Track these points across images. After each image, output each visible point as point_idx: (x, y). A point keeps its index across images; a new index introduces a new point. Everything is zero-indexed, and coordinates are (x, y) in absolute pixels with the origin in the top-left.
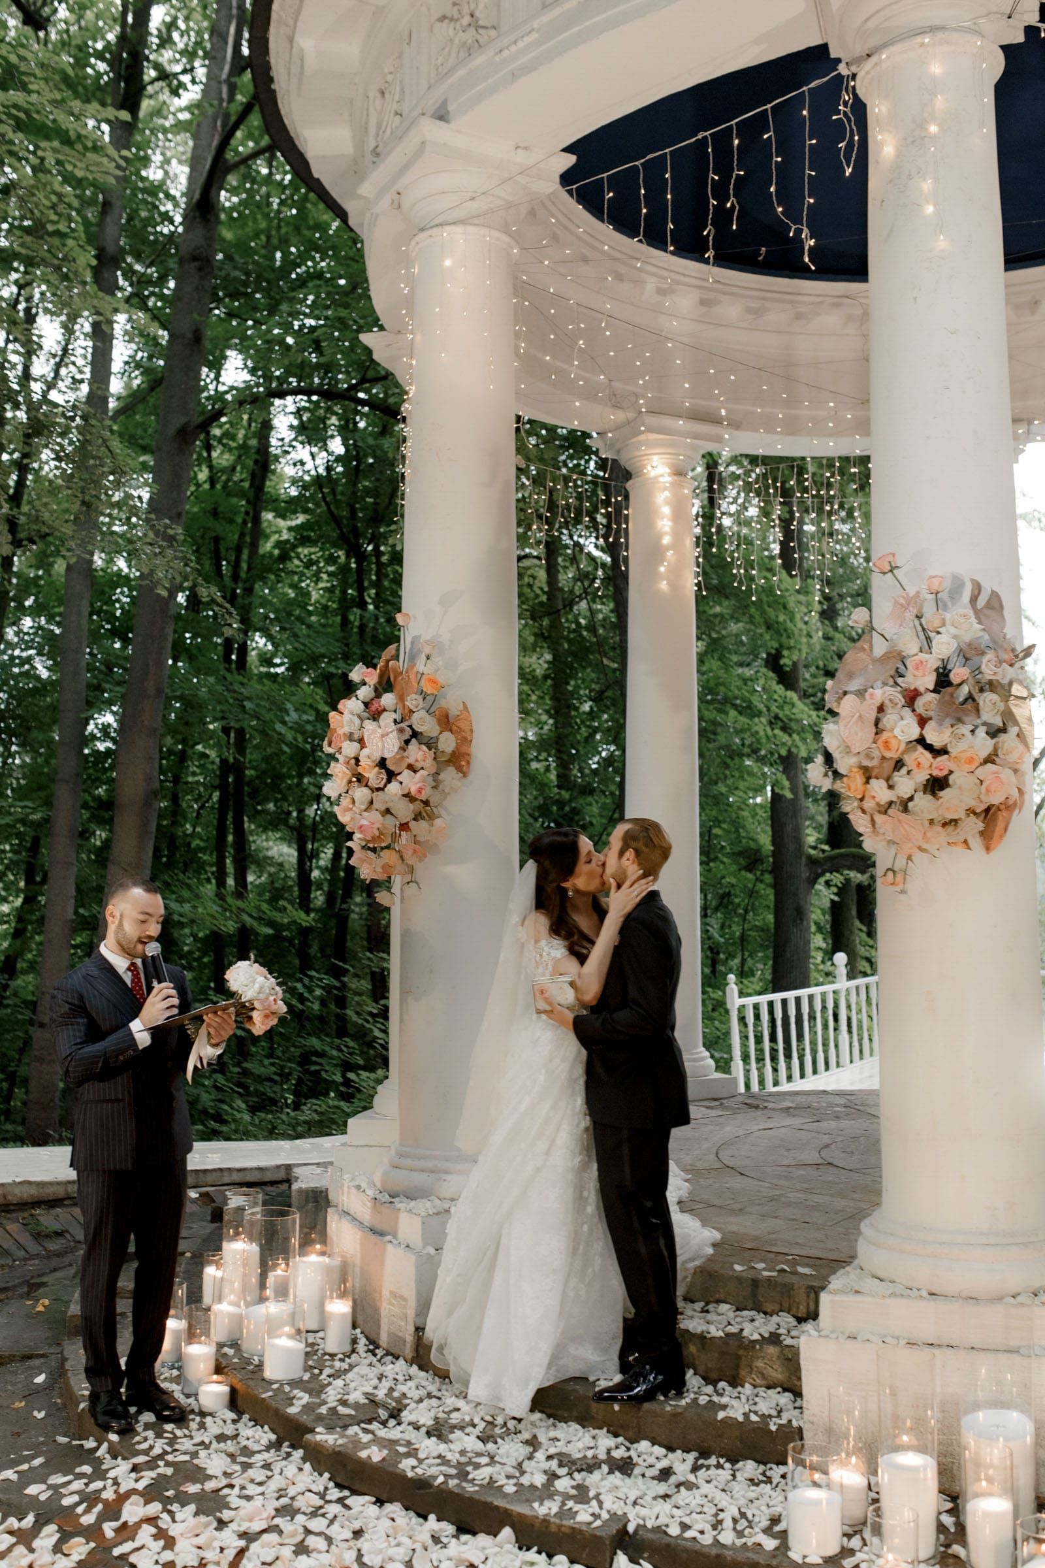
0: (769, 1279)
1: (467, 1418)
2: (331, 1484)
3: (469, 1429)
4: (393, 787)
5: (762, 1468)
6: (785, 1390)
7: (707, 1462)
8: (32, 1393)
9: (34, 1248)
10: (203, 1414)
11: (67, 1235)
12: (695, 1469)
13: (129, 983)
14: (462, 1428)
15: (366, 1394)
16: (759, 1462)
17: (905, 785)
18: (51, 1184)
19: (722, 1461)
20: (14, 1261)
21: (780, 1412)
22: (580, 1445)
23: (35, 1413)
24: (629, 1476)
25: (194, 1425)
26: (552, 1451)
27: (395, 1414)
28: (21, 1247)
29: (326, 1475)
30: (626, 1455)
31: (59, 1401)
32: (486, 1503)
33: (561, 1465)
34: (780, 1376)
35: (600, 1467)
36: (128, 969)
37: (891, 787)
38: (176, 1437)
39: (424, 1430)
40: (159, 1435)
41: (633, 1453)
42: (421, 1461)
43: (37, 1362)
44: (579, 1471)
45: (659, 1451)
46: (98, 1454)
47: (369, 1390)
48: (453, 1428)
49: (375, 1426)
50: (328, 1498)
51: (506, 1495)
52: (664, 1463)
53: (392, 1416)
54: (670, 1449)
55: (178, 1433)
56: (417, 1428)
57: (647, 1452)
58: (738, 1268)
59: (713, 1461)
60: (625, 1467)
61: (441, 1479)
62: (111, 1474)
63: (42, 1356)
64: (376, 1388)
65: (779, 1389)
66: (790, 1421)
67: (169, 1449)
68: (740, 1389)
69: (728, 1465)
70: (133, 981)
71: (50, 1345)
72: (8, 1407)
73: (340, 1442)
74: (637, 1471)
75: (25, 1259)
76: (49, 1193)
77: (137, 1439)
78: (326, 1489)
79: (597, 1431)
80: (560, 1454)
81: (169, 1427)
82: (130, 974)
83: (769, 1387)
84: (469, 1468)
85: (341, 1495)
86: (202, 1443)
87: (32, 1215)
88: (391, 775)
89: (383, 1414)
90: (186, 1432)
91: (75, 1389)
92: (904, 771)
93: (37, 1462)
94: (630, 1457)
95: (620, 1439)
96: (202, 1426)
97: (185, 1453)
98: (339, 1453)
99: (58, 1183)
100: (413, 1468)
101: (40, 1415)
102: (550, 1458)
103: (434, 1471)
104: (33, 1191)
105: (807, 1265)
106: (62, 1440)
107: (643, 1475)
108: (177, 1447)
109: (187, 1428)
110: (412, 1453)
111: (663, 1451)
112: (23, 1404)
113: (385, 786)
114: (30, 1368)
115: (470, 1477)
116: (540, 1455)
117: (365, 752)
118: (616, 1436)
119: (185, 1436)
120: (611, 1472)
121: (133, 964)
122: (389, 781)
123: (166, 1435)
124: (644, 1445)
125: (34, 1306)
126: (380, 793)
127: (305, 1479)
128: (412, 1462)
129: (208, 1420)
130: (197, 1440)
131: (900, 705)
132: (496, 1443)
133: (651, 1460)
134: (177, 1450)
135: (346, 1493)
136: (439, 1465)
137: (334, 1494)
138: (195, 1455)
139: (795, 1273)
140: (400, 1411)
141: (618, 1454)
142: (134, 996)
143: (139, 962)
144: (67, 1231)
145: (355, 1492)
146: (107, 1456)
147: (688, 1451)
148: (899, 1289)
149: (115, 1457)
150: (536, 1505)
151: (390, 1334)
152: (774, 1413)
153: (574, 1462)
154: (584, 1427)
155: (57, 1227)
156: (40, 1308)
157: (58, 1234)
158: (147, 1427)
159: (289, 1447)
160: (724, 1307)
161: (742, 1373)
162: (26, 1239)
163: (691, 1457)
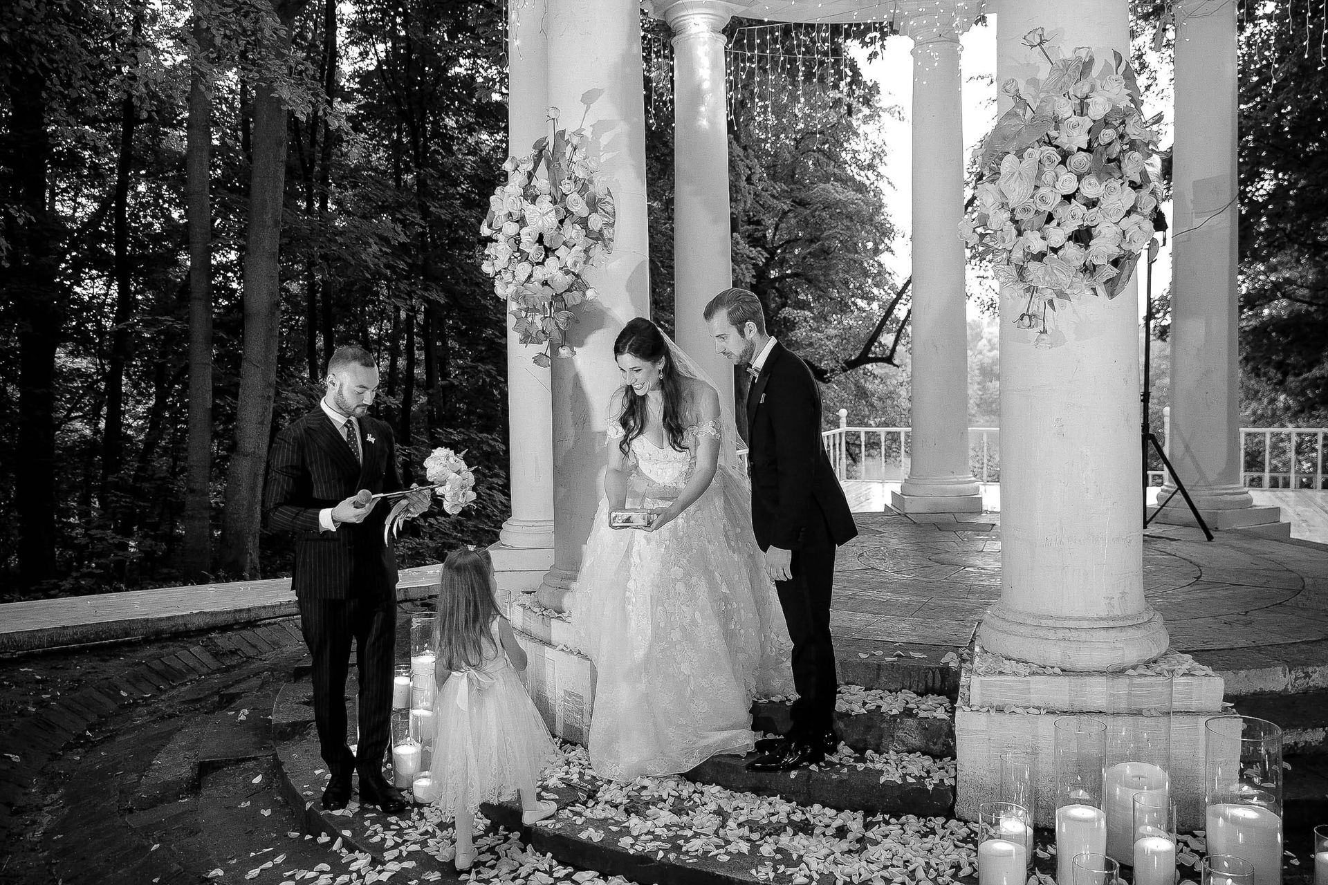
0: (892, 664)
1: (656, 795)
2: (554, 863)
3: (661, 805)
4: (551, 261)
5: (922, 820)
6: (924, 754)
7: (875, 820)
8: (253, 793)
9: (213, 664)
10: (420, 805)
11: (239, 653)
12: (867, 826)
13: (345, 438)
14: (654, 804)
15: (560, 779)
16: (918, 816)
17: (1057, 235)
18: (222, 613)
19: (887, 817)
20: (200, 676)
21: (928, 772)
22: (763, 812)
23: (262, 812)
24: (812, 835)
25: (415, 817)
26: (742, 819)
27: (592, 795)
28: (203, 664)
29: (549, 855)
30: (804, 818)
31: (279, 798)
32: (707, 873)
33: (751, 831)
34: (918, 743)
35: (785, 830)
36: (345, 425)
37: (1043, 238)
38: (401, 829)
39: (622, 808)
40: (387, 827)
41: (808, 815)
42: (636, 838)
43: (251, 764)
44: (770, 835)
45: (830, 812)
46: (334, 848)
47: (562, 775)
48: (647, 804)
49: (579, 807)
50: (555, 875)
51: (723, 865)
52: (838, 823)
53: (590, 797)
54: (840, 809)
55: (403, 824)
56: (616, 807)
57: (819, 814)
58: (861, 655)
59: (879, 817)
60: (805, 828)
61: (661, 854)
62: (353, 867)
63: (255, 759)
64: (567, 773)
65: (918, 754)
66: (942, 781)
67: (400, 841)
68: (885, 755)
69: (893, 820)
70: (348, 436)
71: (260, 749)
72: (236, 807)
73: (558, 826)
74: (817, 831)
75: (208, 674)
76: (221, 620)
77: (369, 833)
78: (551, 867)
79: (771, 798)
80: (747, 821)
81: (393, 819)
82: (346, 429)
83: (910, 753)
84: (681, 842)
85: (566, 871)
86: (427, 832)
87: (209, 638)
88: (549, 251)
89: (582, 796)
90: (410, 823)
91: (299, 791)
92: (1054, 223)
93: (280, 859)
94: (807, 819)
95: (794, 804)
96: (422, 816)
97: (414, 843)
98: (559, 836)
99: (228, 612)
100: (632, 845)
101: (267, 813)
102: (740, 825)
103: (651, 846)
104: (208, 620)
105: (919, 651)
106: (294, 834)
107: (824, 834)
108: (406, 837)
109: (410, 819)
110: (626, 831)
111: (834, 812)
112: (249, 803)
113: (544, 260)
114: (245, 770)
115: (684, 849)
116: (731, 823)
117: (525, 230)
118: (789, 801)
119: (410, 827)
120: (795, 834)
121: (349, 421)
122: (547, 256)
123: (392, 827)
124: (817, 807)
125: (236, 716)
126: (539, 267)
127: (530, 860)
128: (629, 840)
129: (425, 810)
130: (422, 830)
131: (1057, 163)
132: (688, 814)
133: (827, 821)
134: (406, 841)
135: (570, 869)
136: (652, 840)
137: (561, 872)
138: (424, 844)
139: (910, 657)
140: (596, 792)
141: (797, 817)
142: (350, 449)
143: (353, 419)
144: (239, 650)
145: (578, 868)
146: (344, 850)
147: (855, 810)
148: (1034, 668)
149: (352, 851)
150: (753, 872)
151: (566, 725)
152: (925, 775)
153: (763, 828)
154: (758, 795)
155: (232, 647)
156: (243, 718)
157: (234, 652)
158: (374, 822)
159: (505, 829)
160: (855, 688)
161: (885, 742)
162: (207, 658)
163: (859, 815)
